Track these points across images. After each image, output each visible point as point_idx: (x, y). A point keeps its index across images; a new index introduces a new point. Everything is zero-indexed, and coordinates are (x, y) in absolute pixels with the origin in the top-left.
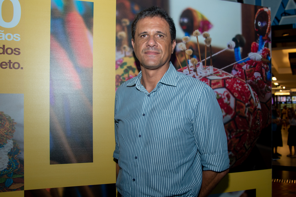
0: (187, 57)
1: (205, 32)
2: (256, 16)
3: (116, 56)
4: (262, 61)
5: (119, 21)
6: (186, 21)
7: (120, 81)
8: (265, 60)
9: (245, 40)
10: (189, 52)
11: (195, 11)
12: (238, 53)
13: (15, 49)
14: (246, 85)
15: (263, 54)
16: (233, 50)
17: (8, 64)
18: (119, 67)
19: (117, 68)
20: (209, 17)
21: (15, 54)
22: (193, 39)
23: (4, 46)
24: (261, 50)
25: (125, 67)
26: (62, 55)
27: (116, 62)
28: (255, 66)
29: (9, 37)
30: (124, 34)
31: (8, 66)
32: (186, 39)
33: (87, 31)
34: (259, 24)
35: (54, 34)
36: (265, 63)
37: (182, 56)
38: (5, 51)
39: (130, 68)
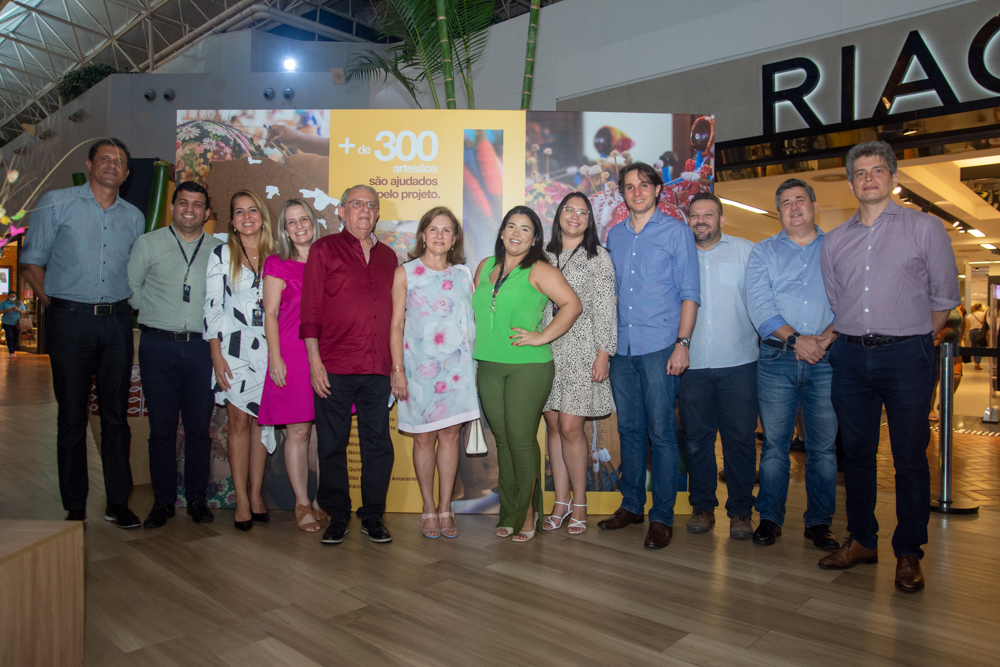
0: (603, 180)
1: (625, 152)
2: (693, 127)
3: (526, 183)
4: (700, 181)
5: (528, 147)
6: (602, 140)
8: (705, 180)
9: (676, 158)
10: (606, 175)
11: (613, 129)
12: (667, 174)
13: (433, 180)
14: (677, 211)
15: (702, 173)
16: (660, 170)
17: (428, 194)
18: (529, 193)
19: (526, 194)
20: (629, 134)
21: (433, 184)
22: (610, 160)
23: (424, 178)
24: (699, 169)
25: (535, 194)
26: (475, 185)
28: (690, 188)
29: (429, 169)
30: (533, 160)
31: (427, 196)
32: (602, 161)
33: (497, 159)
34: (697, 137)
35: (467, 164)
36: (704, 184)
37: (597, 179)
38: (425, 182)
39: (540, 194)
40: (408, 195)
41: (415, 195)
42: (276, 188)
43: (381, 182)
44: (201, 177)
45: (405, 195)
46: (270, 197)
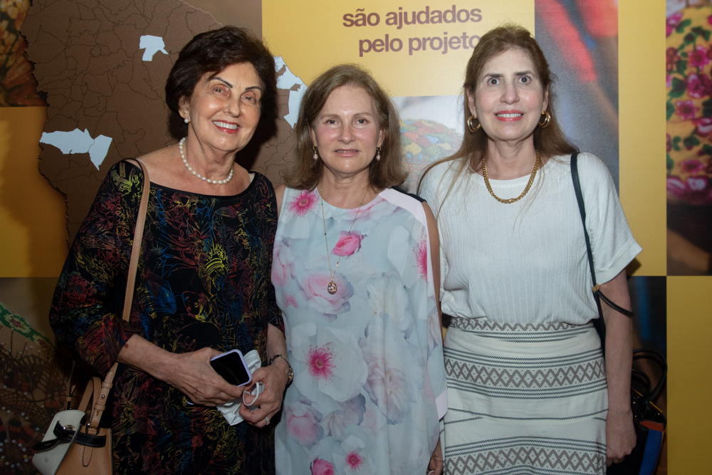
3: (668, 8)
7: (676, 59)
13: (473, 11)
17: (462, 40)
18: (674, 31)
19: (668, 34)
21: (472, 20)
23: (454, 7)
25: (687, 30)
27: (668, 20)
31: (462, 44)
38: (456, 16)
39: (699, 31)
40: (422, 43)
41: (436, 44)
42: (160, 39)
43: (366, 20)
44: (12, 22)
45: (415, 44)
46: (147, 57)
